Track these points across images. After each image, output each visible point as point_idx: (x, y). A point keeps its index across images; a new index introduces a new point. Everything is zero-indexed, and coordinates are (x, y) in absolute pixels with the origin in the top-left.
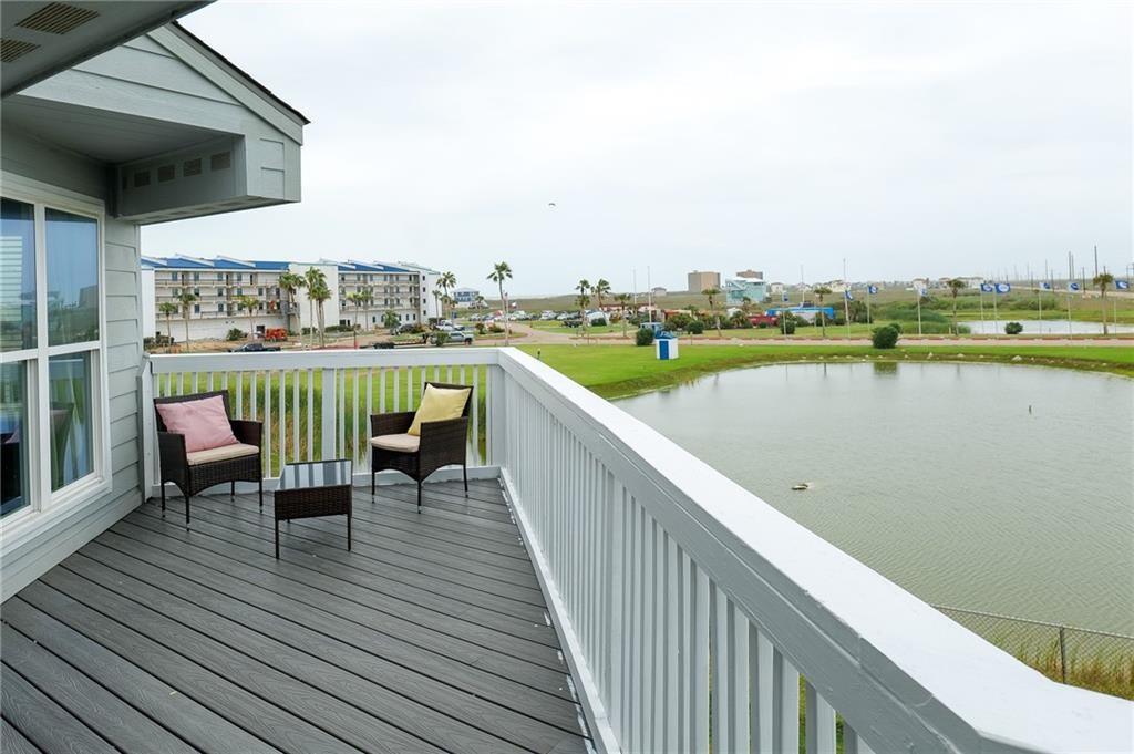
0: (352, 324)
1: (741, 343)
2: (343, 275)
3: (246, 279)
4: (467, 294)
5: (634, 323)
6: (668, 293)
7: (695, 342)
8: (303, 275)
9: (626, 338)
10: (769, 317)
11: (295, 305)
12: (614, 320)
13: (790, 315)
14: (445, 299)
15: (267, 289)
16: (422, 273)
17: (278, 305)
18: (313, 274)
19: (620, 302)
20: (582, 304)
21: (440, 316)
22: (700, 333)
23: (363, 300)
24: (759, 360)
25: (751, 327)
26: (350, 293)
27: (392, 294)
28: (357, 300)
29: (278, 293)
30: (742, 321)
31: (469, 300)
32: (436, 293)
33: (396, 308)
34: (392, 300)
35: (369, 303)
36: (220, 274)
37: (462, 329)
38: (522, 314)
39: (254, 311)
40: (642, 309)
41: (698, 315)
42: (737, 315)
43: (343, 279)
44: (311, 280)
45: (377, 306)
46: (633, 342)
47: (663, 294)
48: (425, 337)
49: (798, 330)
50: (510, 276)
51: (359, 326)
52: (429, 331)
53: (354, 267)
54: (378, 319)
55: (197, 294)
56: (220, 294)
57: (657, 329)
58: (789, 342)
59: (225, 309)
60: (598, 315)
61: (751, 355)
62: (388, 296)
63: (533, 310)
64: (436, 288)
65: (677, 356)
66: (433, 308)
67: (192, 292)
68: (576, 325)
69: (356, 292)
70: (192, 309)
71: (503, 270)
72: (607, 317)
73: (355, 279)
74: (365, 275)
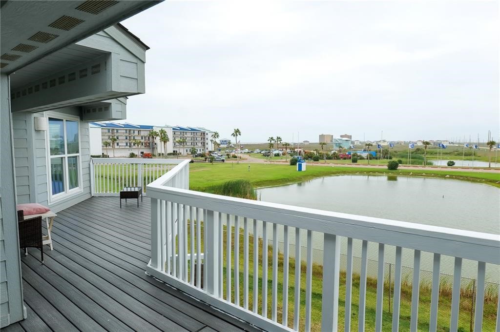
0: (178, 152)
1: (333, 165)
2: (175, 132)
3: (136, 133)
4: (226, 141)
5: (292, 156)
6: (310, 144)
7: (314, 164)
8: (158, 132)
9: (286, 162)
10: (348, 155)
11: (155, 144)
12: (284, 154)
13: (357, 154)
14: (215, 143)
15: (145, 137)
16: (206, 132)
17: (149, 143)
18: (162, 131)
19: (285, 147)
20: (270, 147)
21: (213, 150)
22: (318, 161)
23: (182, 142)
24: (339, 173)
25: (340, 159)
26: (177, 140)
27: (194, 140)
28: (180, 142)
29: (149, 138)
30: (336, 156)
31: (226, 144)
32: (212, 141)
33: (196, 146)
34: (194, 143)
35: (185, 144)
36: (126, 130)
37: (222, 156)
38: (247, 150)
39: (139, 146)
40: (296, 150)
41: (318, 153)
42: (335, 153)
43: (175, 134)
44: (161, 134)
45: (188, 145)
46: (289, 163)
47: (308, 143)
48: (206, 159)
49: (358, 161)
50: (240, 135)
51: (181, 153)
52: (208, 156)
53: (179, 129)
54: (188, 151)
55: (118, 138)
56: (126, 139)
57: (299, 158)
58: (354, 166)
59: (128, 145)
60: (277, 152)
61: (336, 171)
62: (192, 141)
63: (251, 149)
64: (212, 138)
65: (305, 170)
66: (210, 147)
67: (116, 138)
68: (268, 156)
69: (179, 139)
70: (116, 144)
71: (237, 132)
72: (281, 153)
73: (179, 133)
74: (183, 132)
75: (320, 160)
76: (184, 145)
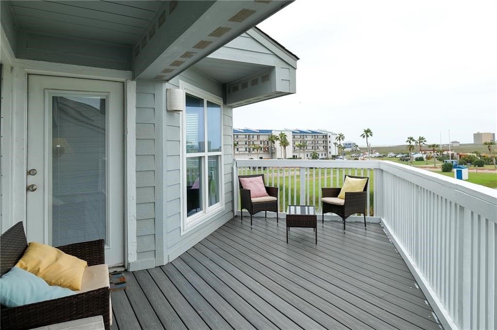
0: (298, 157)
2: (294, 135)
3: (256, 137)
4: (350, 144)
5: (440, 160)
6: (460, 145)
7: (478, 171)
8: (278, 135)
9: (435, 167)
11: (275, 148)
12: (428, 158)
14: (340, 147)
15: (264, 142)
16: (329, 134)
17: (268, 148)
18: (282, 135)
19: (432, 148)
20: (410, 150)
21: (337, 154)
22: (482, 166)
23: (303, 146)
26: (297, 143)
27: (316, 144)
28: (300, 146)
29: (268, 143)
31: (351, 147)
32: (335, 144)
33: (317, 150)
34: (315, 147)
35: (305, 148)
36: (246, 135)
38: (377, 154)
39: (259, 151)
40: (445, 153)
41: (480, 156)
43: (294, 137)
44: (281, 137)
45: (308, 150)
46: (440, 170)
50: (371, 135)
51: (301, 158)
53: (299, 132)
54: (309, 155)
56: (246, 144)
57: (454, 163)
59: (248, 150)
60: (419, 155)
62: (313, 145)
63: (384, 153)
64: (336, 141)
65: (468, 179)
66: (334, 151)
68: (407, 160)
69: (299, 143)
71: (368, 132)
72: (424, 156)
73: (299, 137)
74: (303, 135)
75: (485, 166)
76: (304, 150)
